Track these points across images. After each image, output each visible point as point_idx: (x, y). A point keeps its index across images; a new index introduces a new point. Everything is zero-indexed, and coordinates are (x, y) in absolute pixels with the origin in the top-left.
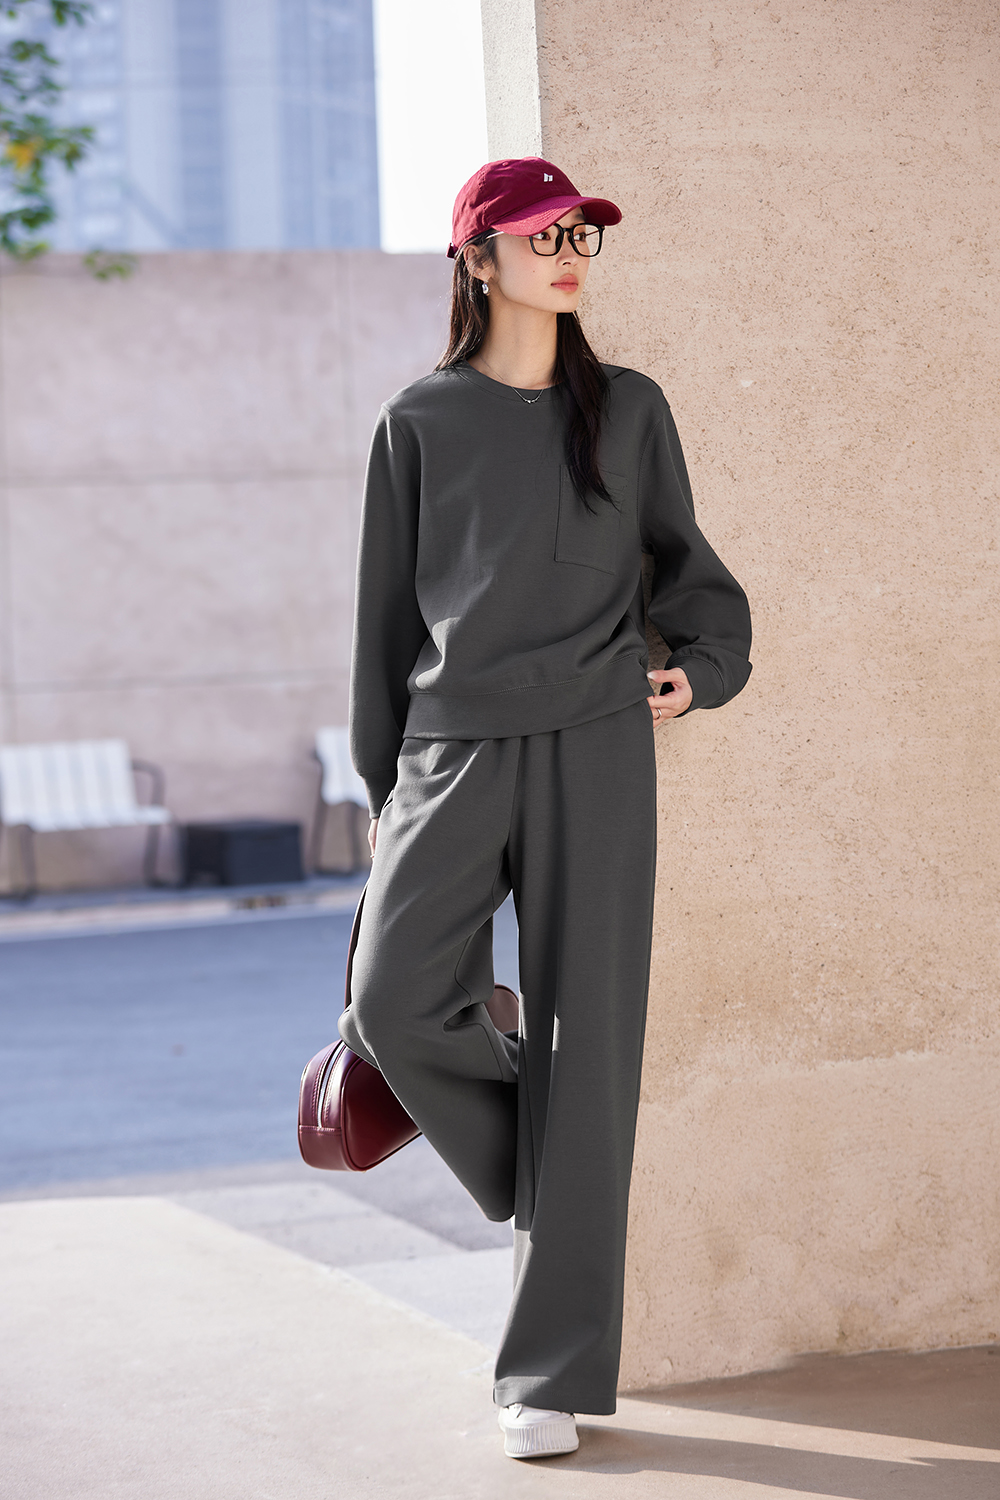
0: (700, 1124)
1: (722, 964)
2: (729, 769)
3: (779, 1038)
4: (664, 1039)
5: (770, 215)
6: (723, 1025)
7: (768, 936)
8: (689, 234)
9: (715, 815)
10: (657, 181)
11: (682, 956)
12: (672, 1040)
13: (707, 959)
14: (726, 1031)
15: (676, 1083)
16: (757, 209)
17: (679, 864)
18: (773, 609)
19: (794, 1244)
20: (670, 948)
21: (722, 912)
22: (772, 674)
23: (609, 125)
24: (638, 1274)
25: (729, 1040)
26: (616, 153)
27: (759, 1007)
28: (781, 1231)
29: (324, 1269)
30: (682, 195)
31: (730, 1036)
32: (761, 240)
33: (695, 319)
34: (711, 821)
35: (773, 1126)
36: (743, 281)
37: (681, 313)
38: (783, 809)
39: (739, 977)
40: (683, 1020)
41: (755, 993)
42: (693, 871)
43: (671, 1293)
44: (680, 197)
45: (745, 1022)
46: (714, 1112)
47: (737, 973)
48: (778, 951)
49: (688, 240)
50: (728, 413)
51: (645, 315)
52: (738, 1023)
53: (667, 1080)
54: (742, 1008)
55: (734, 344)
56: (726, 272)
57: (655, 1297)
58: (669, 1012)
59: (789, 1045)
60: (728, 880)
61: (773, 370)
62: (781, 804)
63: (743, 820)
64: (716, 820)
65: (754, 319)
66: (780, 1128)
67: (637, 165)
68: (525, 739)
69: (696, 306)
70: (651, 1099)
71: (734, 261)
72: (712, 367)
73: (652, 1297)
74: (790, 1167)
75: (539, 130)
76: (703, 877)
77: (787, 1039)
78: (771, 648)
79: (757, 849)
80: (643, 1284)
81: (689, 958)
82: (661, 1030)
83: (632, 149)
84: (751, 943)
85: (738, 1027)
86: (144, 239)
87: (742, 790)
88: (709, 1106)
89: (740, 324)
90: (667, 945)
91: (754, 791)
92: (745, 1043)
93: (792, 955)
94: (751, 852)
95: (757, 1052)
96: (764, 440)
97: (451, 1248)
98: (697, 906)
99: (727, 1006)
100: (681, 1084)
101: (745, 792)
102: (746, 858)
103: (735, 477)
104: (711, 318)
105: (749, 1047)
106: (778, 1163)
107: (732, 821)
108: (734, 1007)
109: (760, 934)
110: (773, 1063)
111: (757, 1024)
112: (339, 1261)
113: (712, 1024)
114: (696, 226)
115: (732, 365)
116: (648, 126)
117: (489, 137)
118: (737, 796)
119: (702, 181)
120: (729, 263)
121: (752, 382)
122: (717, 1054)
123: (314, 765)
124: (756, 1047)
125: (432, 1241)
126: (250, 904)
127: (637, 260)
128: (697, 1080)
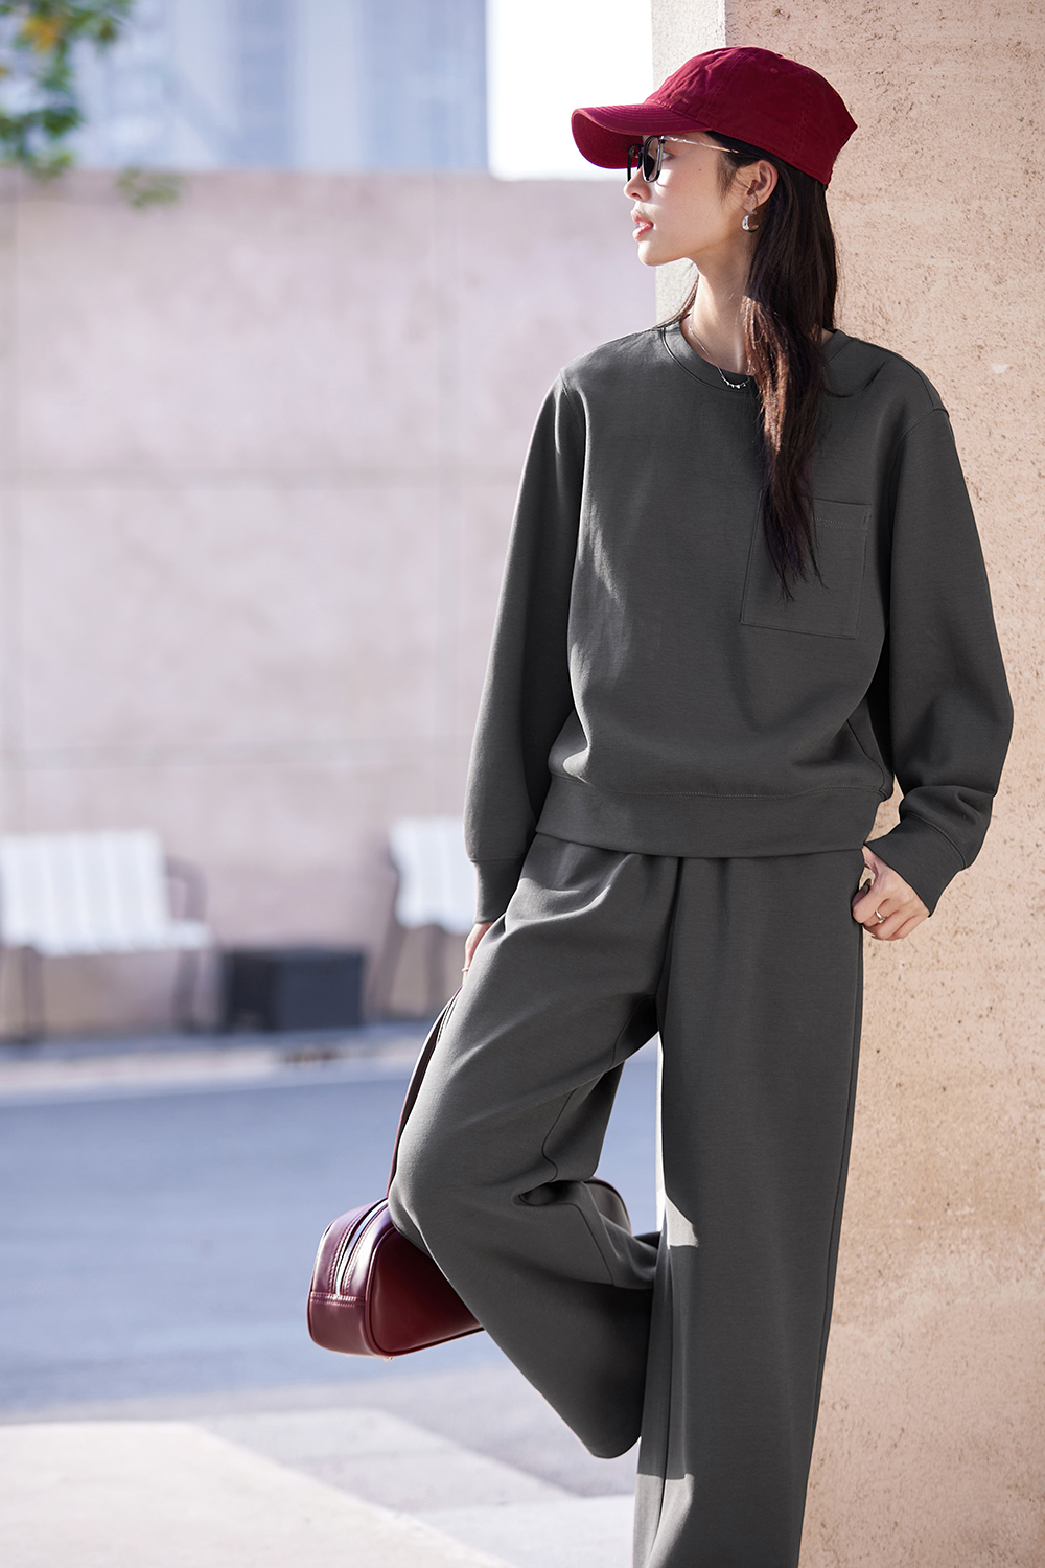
0: (912, 1352)
1: (943, 1155)
2: (963, 890)
3: (1022, 1251)
4: (862, 1248)
5: (1033, 139)
6: (943, 1233)
7: (1007, 1118)
8: (923, 164)
9: (941, 953)
10: (881, 90)
11: (890, 1143)
12: (872, 1250)
13: (924, 1147)
14: (948, 1241)
15: (879, 1301)
16: (1016, 131)
17: (889, 1018)
18: (1028, 675)
19: (1037, 1502)
20: (873, 1131)
21: (945, 1083)
22: (1025, 763)
23: (817, 12)
24: (823, 1531)
25: (952, 1252)
26: (826, 51)
27: (993, 1213)
28: (1020, 1485)
29: (387, 1516)
30: (914, 111)
31: (953, 1247)
32: (1020, 174)
33: (929, 279)
34: (935, 961)
35: (1011, 1357)
36: (996, 229)
37: (910, 271)
38: (1034, 946)
39: (967, 1173)
40: (889, 1226)
41: (988, 1195)
42: (908, 1028)
43: (869, 1555)
44: (911, 114)
45: (974, 1230)
46: (930, 1337)
47: (964, 1167)
48: (1020, 1139)
49: (920, 172)
50: (973, 408)
51: (860, 271)
52: (965, 1232)
53: (867, 1297)
54: (970, 1214)
55: (983, 315)
56: (972, 216)
57: (846, 1560)
58: (869, 1216)
59: (1035, 1260)
60: (955, 1041)
61: (1036, 351)
62: (1031, 940)
63: (979, 960)
64: (942, 958)
65: (1010, 282)
66: (1020, 1360)
67: (854, 68)
68: (681, 861)
69: (931, 262)
70: (844, 1319)
71: (983, 201)
72: (953, 347)
73: (842, 1559)
74: (1032, 1407)
75: (722, 18)
76: (922, 1036)
77: (1032, 1252)
78: (1024, 728)
79: (997, 1000)
80: (830, 1543)
81: (899, 1145)
82: (858, 1237)
83: (847, 46)
84: (984, 1127)
85: (965, 1236)
86: (189, 152)
87: (980, 919)
88: (924, 1330)
89: (991, 287)
90: (870, 1126)
91: (995, 922)
92: (973, 1256)
93: (1040, 1144)
94: (987, 1004)
95: (990, 1267)
96: (1021, 446)
97: (556, 1493)
98: (911, 1075)
99: (949, 1212)
100: (886, 1303)
101: (984, 922)
102: (981, 1012)
103: (981, 494)
104: (952, 279)
105: (979, 1261)
106: (1017, 1402)
107: (964, 961)
108: (958, 1213)
109: (996, 1115)
110: (1013, 1280)
111: (990, 1234)
112: (407, 1506)
113: (928, 1232)
114: (932, 153)
115: (981, 342)
116: (870, 16)
117: (654, 27)
118: (972, 927)
119: (941, 91)
120: (975, 204)
121: (1006, 366)
122: (935, 1268)
123: (389, 873)
124: (988, 1261)
125: (531, 1484)
126: (296, 1058)
127: (851, 198)
128: (908, 1297)
